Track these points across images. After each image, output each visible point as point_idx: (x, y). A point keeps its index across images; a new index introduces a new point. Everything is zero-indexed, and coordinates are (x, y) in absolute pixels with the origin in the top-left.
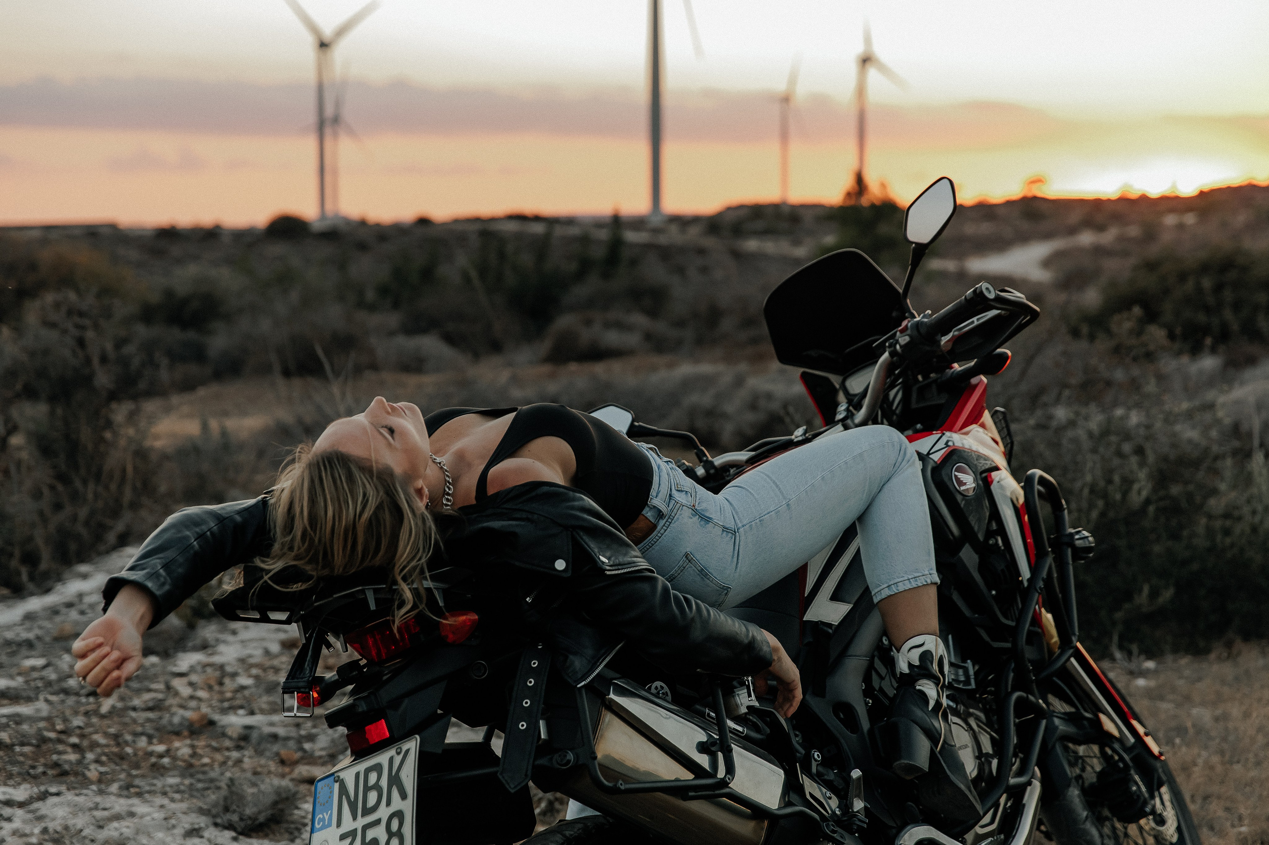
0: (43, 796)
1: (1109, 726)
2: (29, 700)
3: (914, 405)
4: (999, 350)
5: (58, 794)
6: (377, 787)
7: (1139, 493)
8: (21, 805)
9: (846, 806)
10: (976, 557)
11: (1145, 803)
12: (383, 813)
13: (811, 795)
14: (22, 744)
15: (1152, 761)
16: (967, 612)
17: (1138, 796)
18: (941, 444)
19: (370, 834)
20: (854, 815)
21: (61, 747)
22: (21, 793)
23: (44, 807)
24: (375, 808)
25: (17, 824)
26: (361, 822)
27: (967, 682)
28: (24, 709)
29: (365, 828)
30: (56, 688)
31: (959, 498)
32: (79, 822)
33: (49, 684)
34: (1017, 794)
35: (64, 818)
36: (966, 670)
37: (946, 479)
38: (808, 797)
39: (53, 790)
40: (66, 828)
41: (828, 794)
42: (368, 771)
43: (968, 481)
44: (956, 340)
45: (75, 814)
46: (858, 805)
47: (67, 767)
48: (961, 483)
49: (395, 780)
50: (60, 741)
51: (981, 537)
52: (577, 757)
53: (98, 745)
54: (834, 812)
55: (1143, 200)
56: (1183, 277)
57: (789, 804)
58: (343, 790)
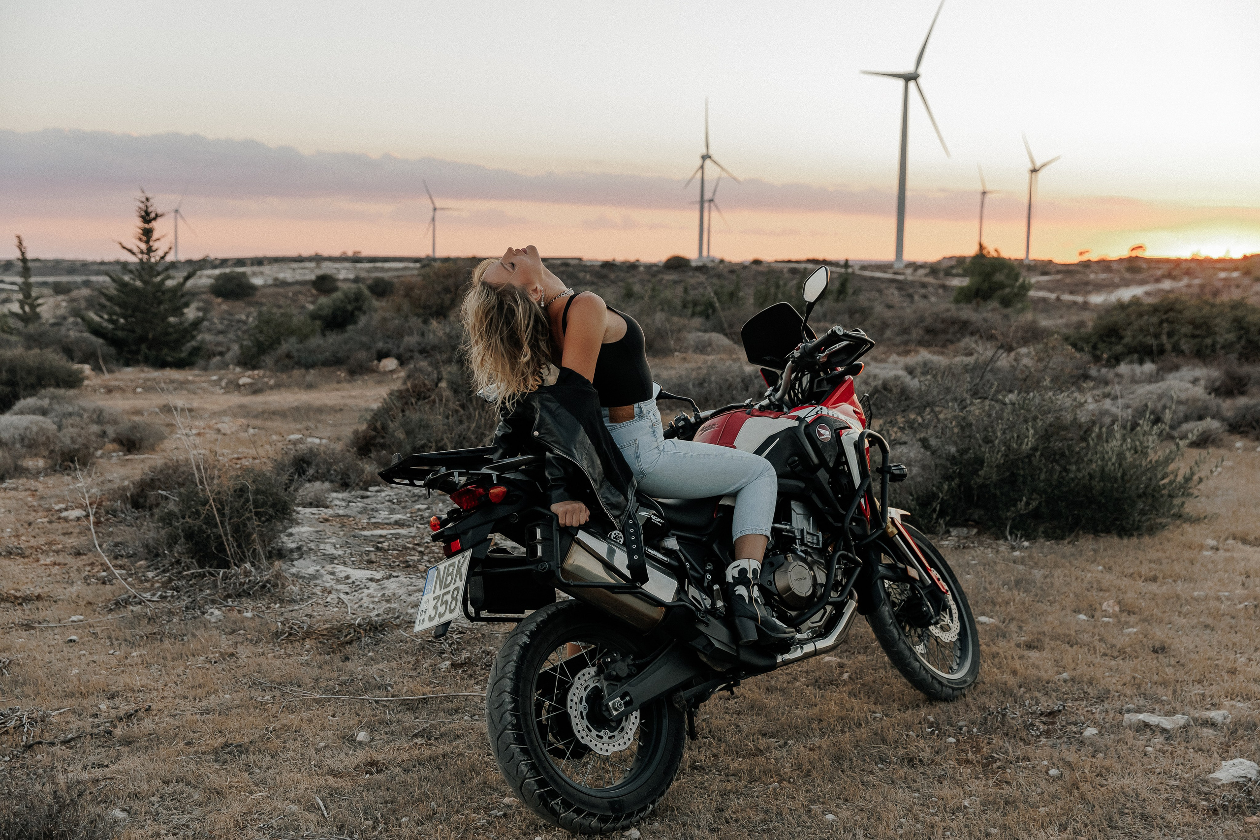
0: (389, 577)
1: (913, 573)
2: (409, 526)
3: (815, 390)
4: (856, 362)
5: (397, 577)
6: (451, 574)
7: (1027, 444)
8: (378, 581)
9: (713, 604)
10: (827, 476)
11: (932, 618)
12: (452, 587)
13: (693, 597)
14: (394, 550)
15: (941, 595)
16: (820, 505)
17: (927, 614)
18: (814, 412)
19: (445, 598)
20: (717, 609)
21: (413, 553)
22: (378, 575)
23: (386, 583)
24: (449, 585)
25: (371, 591)
26: (443, 591)
27: (818, 544)
28: (403, 531)
29: (444, 594)
30: (426, 520)
31: (819, 443)
32: (401, 592)
33: (422, 518)
34: (840, 607)
35: (394, 589)
36: (818, 537)
37: (812, 432)
38: (690, 597)
39: (395, 574)
40: (394, 594)
41: (705, 597)
42: (450, 565)
43: (826, 434)
44: (829, 356)
45: (400, 588)
46: (720, 604)
47: (411, 563)
48: (821, 435)
49: (459, 572)
50: (414, 549)
51: (831, 465)
52: (550, 566)
53: (433, 552)
54: (706, 607)
55: (1209, 261)
56: (1141, 315)
57: (680, 600)
58: (439, 573)
